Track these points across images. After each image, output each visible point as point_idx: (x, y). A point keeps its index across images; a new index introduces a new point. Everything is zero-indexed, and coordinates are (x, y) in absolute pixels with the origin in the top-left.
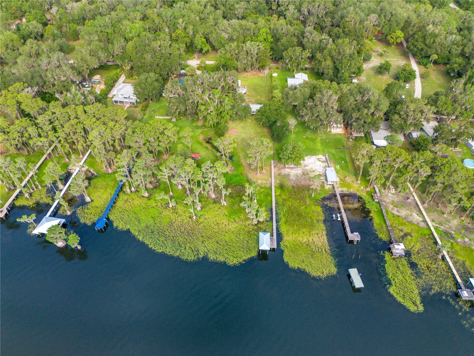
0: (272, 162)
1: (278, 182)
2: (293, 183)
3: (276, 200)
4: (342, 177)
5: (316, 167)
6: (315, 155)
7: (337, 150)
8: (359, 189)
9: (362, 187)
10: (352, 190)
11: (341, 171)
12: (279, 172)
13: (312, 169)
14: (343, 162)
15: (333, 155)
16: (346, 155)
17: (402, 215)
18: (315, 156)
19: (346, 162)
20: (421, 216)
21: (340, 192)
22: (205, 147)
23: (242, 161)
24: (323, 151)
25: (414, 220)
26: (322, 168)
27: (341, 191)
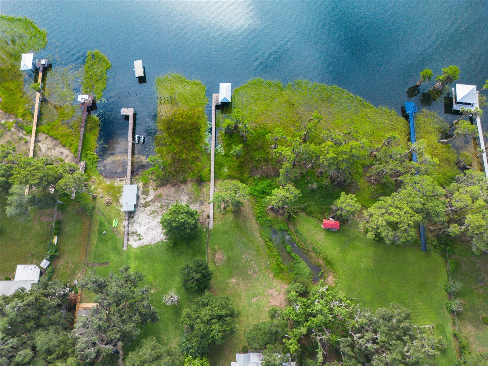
0: (211, 226)
1: (205, 190)
2: (185, 188)
3: (209, 159)
4: (114, 204)
5: (147, 221)
6: (144, 247)
7: (105, 261)
8: (98, 184)
9: (93, 187)
10: (108, 182)
11: (113, 215)
12: (203, 207)
13: (154, 217)
14: (104, 232)
15: (115, 249)
16: (96, 247)
17: (59, 149)
18: (145, 244)
19: (100, 233)
20: (37, 149)
21: (125, 178)
22: (320, 253)
23: (257, 226)
24: (128, 257)
25: (48, 143)
26: (139, 220)
27: (122, 180)
